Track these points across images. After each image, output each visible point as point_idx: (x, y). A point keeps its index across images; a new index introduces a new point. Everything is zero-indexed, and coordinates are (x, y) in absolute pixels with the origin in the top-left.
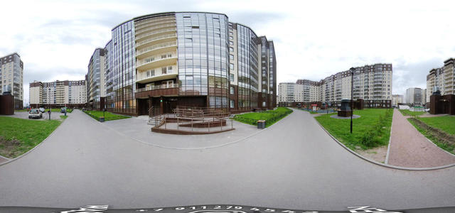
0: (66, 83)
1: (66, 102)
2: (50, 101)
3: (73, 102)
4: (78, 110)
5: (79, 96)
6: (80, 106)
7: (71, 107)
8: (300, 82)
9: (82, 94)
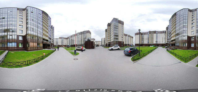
0: (155, 32)
1: (155, 43)
2: (146, 42)
3: (158, 43)
4: (161, 47)
5: (162, 39)
6: (163, 45)
7: (157, 45)
8: (60, 38)
9: (164, 38)
